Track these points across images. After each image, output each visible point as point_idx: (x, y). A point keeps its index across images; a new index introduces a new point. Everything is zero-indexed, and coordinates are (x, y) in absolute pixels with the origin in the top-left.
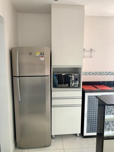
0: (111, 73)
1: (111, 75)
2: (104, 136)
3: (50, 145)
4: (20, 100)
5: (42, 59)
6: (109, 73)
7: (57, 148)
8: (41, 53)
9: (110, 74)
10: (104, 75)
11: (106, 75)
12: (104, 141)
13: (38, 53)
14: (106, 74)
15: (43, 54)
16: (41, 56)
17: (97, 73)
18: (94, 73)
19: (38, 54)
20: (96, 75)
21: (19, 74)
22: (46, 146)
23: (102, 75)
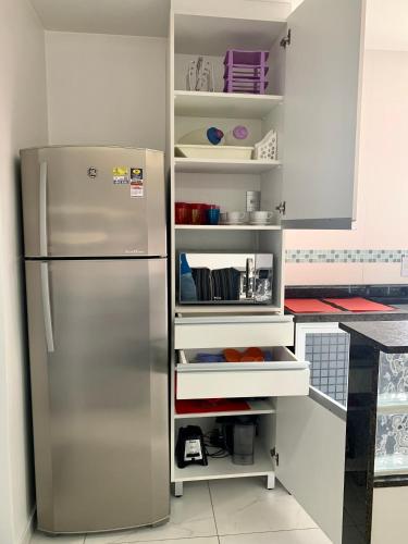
0: (386, 256)
1: (387, 261)
2: (375, 475)
3: (167, 520)
4: (51, 349)
5: (137, 193)
6: (379, 256)
7: (192, 532)
8: (132, 170)
9: (384, 257)
10: (362, 261)
11: (370, 261)
12: (377, 492)
13: (120, 171)
14: (372, 256)
15: (141, 175)
16: (132, 184)
17: (337, 256)
18: (324, 256)
19: (121, 174)
20: (333, 261)
21: (48, 249)
22: (151, 526)
23: (354, 261)
